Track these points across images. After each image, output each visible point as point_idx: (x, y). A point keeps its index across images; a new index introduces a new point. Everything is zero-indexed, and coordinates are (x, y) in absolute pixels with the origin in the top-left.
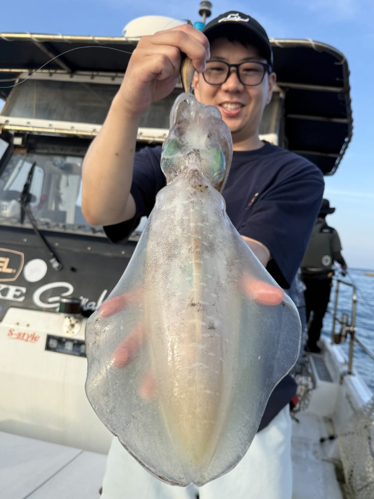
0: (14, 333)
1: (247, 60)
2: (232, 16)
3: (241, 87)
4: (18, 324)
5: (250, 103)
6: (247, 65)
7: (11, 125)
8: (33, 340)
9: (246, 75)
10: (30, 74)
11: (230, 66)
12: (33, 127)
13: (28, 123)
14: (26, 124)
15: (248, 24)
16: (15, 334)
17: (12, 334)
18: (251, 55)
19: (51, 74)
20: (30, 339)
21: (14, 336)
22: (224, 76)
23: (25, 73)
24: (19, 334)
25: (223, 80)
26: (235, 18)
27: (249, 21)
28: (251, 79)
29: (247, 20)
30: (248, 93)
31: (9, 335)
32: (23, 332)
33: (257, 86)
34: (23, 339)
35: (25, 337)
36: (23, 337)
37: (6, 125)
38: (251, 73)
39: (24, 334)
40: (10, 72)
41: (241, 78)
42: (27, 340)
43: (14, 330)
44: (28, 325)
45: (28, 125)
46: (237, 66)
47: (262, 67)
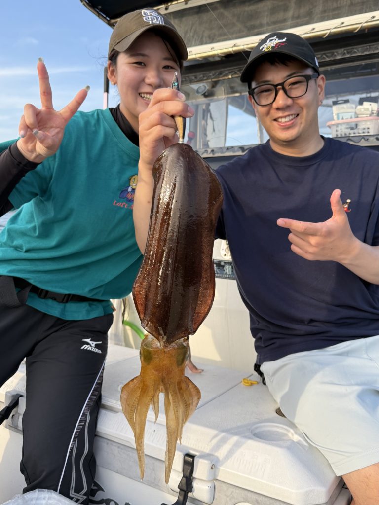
1: (290, 76)
2: (271, 41)
3: (289, 101)
5: (303, 111)
6: (291, 81)
9: (291, 89)
10: (166, 9)
11: (276, 86)
18: (292, 72)
19: (186, 3)
22: (273, 95)
25: (273, 100)
26: (274, 41)
28: (297, 92)
29: (285, 40)
30: (298, 104)
33: (304, 96)
41: (288, 93)
46: (282, 84)
47: (304, 79)
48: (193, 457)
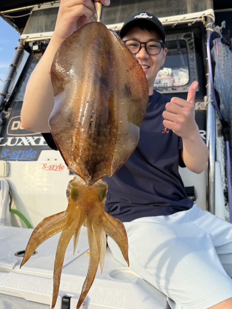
0: (46, 166)
1: (151, 40)
2: (142, 15)
3: (147, 56)
4: (48, 160)
5: (153, 65)
6: (151, 43)
7: (30, 38)
8: (60, 170)
9: (150, 49)
10: (39, 7)
11: (141, 43)
12: (44, 37)
13: (41, 35)
14: (40, 36)
15: (152, 20)
16: (48, 167)
17: (45, 167)
18: (154, 38)
19: (52, 4)
20: (58, 169)
21: (47, 168)
22: (138, 49)
23: (36, 8)
24: (50, 166)
25: (137, 52)
26: (145, 15)
27: (152, 18)
28: (154, 51)
29: (151, 17)
30: (151, 59)
31: (43, 168)
32: (53, 165)
33: (157, 55)
34: (53, 170)
35: (55, 168)
36: (53, 168)
37: (27, 39)
38: (153, 48)
39: (54, 166)
40: (27, 8)
41: (147, 50)
42: (56, 170)
43: (46, 164)
44: (56, 160)
45: (41, 36)
46: (145, 43)
47: (159, 44)
48: (69, 298)
